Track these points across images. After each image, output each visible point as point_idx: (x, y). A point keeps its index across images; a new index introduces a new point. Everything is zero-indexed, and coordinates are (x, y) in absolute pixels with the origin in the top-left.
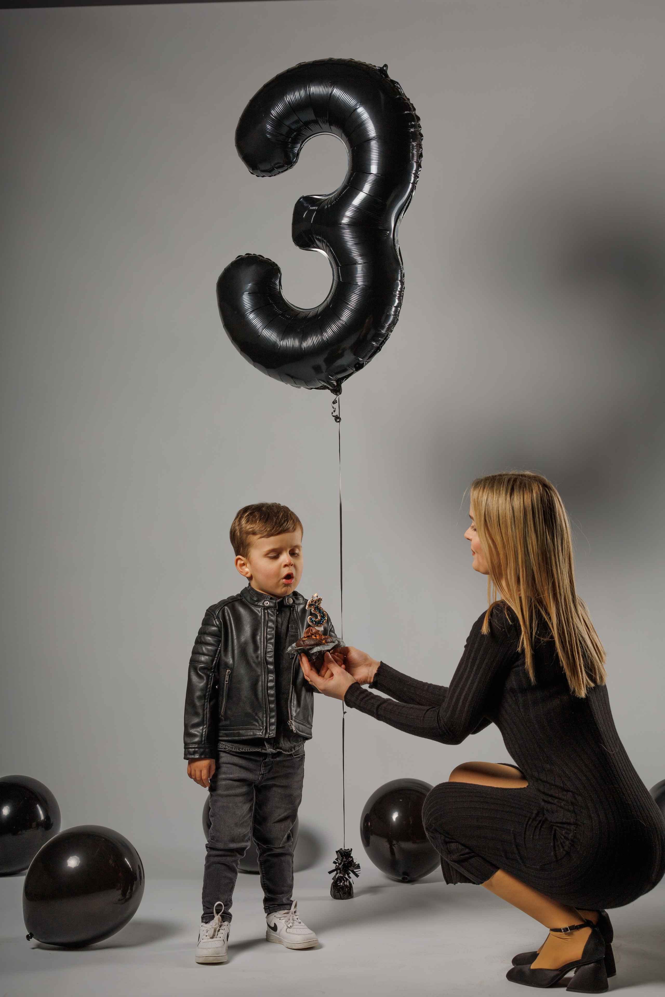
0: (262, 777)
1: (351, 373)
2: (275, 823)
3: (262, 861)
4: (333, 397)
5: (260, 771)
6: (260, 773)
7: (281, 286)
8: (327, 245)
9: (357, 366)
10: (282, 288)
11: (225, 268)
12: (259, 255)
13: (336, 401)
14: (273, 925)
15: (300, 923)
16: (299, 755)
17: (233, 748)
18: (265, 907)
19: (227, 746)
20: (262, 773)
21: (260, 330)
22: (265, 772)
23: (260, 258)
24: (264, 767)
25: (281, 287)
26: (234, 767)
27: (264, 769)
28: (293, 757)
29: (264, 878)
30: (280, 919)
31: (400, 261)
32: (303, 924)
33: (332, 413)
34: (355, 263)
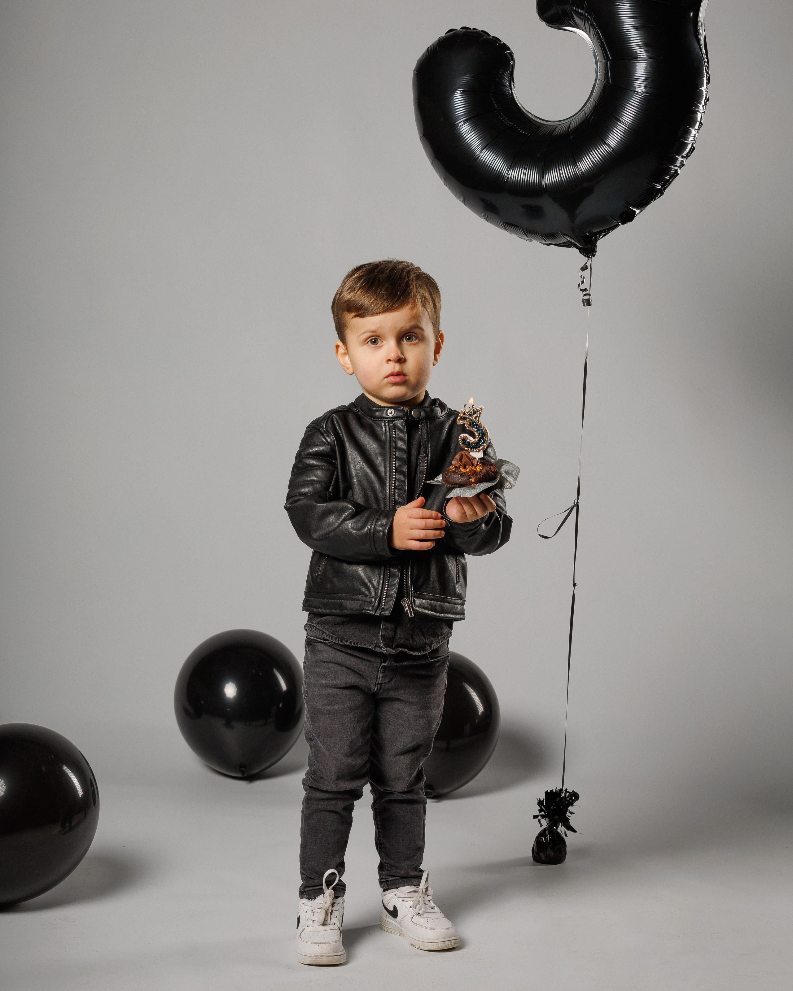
0: (379, 688)
1: (613, 226)
2: (396, 755)
3: (378, 809)
4: (582, 259)
5: (377, 679)
6: (377, 682)
7: (514, 82)
8: (592, 25)
9: (625, 216)
10: (514, 85)
11: (428, 48)
12: (482, 31)
13: (587, 266)
14: (391, 909)
15: (433, 908)
16: (439, 658)
17: (334, 638)
18: (380, 879)
19: (326, 633)
20: (380, 682)
21: (478, 151)
22: (384, 680)
23: (483, 36)
24: (383, 673)
25: (512, 83)
26: (340, 668)
27: (382, 677)
28: (428, 660)
29: (381, 835)
30: (403, 900)
31: (705, 58)
32: (439, 910)
33: (579, 285)
34: (635, 57)
